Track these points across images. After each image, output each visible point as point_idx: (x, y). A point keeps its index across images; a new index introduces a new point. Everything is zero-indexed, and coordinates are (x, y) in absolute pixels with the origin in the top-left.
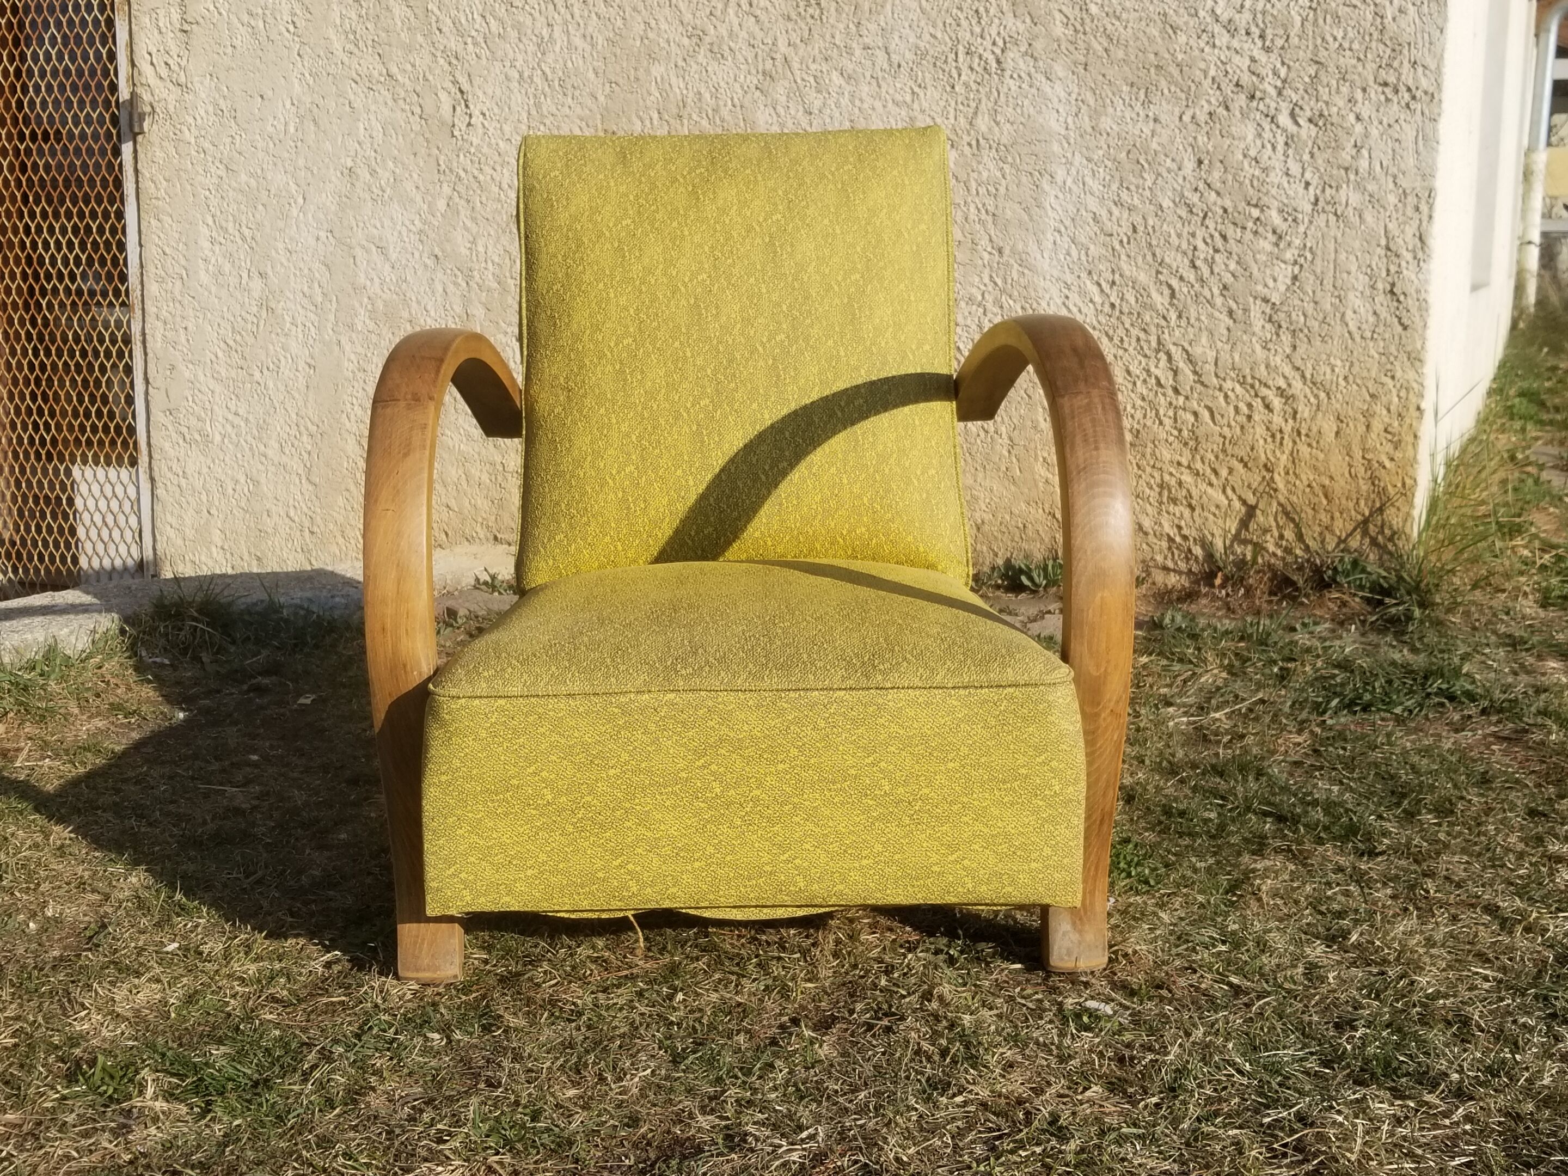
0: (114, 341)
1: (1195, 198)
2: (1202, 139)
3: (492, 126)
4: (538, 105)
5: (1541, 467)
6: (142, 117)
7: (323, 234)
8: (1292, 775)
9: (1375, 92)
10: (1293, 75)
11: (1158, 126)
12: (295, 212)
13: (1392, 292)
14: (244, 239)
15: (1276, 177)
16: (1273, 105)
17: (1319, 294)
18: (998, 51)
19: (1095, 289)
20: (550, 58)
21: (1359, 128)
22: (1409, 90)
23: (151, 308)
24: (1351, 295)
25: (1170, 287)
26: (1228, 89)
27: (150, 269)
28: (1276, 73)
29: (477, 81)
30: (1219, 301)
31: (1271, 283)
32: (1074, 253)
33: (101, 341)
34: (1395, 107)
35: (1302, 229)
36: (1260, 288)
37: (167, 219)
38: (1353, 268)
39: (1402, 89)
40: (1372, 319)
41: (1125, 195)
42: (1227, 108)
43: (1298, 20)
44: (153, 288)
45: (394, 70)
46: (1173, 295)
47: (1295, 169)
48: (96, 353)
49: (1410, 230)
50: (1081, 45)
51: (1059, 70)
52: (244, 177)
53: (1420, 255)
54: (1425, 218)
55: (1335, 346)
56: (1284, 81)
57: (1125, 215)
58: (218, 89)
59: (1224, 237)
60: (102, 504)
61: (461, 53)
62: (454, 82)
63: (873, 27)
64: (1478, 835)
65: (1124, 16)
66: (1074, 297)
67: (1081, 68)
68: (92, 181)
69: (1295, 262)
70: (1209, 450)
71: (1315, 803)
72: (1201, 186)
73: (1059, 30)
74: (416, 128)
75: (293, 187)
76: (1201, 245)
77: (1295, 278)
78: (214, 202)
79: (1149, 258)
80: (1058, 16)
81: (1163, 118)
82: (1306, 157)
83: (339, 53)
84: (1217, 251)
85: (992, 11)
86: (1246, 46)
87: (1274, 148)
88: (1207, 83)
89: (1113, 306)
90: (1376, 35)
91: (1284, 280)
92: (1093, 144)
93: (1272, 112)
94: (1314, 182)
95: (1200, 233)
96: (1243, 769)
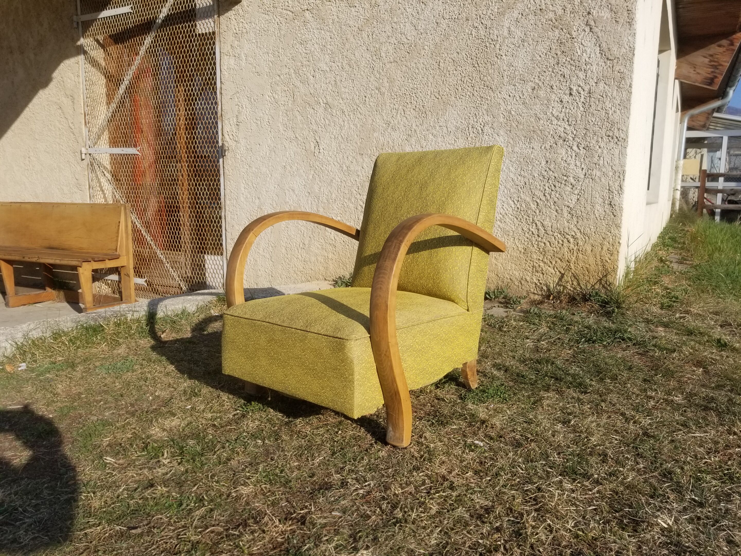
0: (217, 218)
1: (545, 173)
2: (548, 154)
3: (326, 152)
4: (340, 146)
5: (671, 262)
6: (225, 151)
7: (276, 186)
8: (564, 364)
9: (605, 138)
10: (578, 133)
11: (534, 150)
12: (268, 179)
13: (610, 204)
14: (254, 187)
15: (573, 166)
16: (571, 143)
17: (586, 205)
18: (482, 127)
19: (512, 203)
20: (343, 131)
21: (600, 150)
22: (617, 138)
23: (227, 208)
24: (597, 205)
25: (537, 202)
26: (557, 138)
27: (227, 196)
28: (572, 133)
29: (322, 139)
30: (553, 207)
31: (570, 201)
32: (506, 191)
33: (213, 218)
34: (612, 143)
35: (580, 183)
36: (566, 202)
37: (232, 182)
38: (598, 197)
39: (615, 137)
40: (603, 213)
41: (522, 173)
42: (556, 144)
43: (580, 115)
44: (228, 202)
45: (298, 136)
46: (538, 205)
47: (578, 164)
48: (212, 221)
49: (617, 184)
50: (509, 124)
51: (502, 132)
52: (254, 169)
53: (620, 192)
54: (622, 180)
55: (591, 222)
56: (575, 135)
57: (523, 179)
58: (247, 142)
59: (555, 186)
60: (213, 267)
61: (317, 130)
62: (315, 139)
63: (442, 120)
64: (624, 387)
65: (523, 115)
66: (505, 205)
67: (509, 132)
68: (211, 170)
69: (578, 194)
70: (549, 256)
71: (569, 374)
72: (547, 169)
73: (502, 120)
74: (304, 153)
75: (268, 172)
76: (547, 189)
77: (578, 199)
78: (245, 176)
79: (530, 193)
80: (501, 115)
81: (535, 147)
82: (582, 160)
83: (282, 131)
84: (552, 190)
85: (480, 114)
86: (563, 124)
87: (572, 157)
88: (550, 136)
89: (518, 208)
90: (606, 120)
91: (574, 200)
92: (512, 156)
93: (571, 145)
94: (585, 168)
95: (547, 185)
96: (547, 361)
